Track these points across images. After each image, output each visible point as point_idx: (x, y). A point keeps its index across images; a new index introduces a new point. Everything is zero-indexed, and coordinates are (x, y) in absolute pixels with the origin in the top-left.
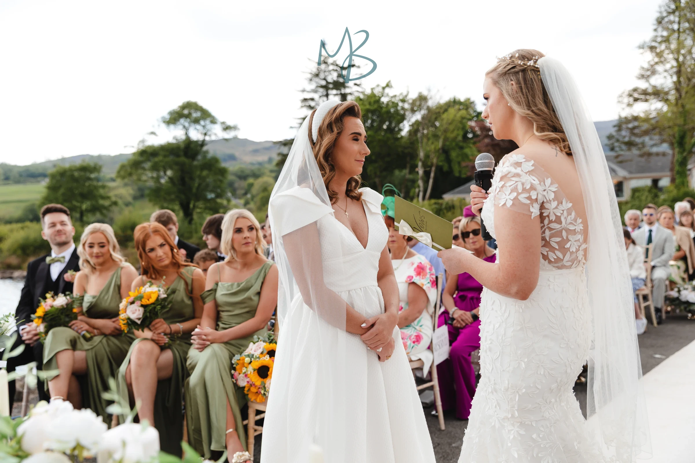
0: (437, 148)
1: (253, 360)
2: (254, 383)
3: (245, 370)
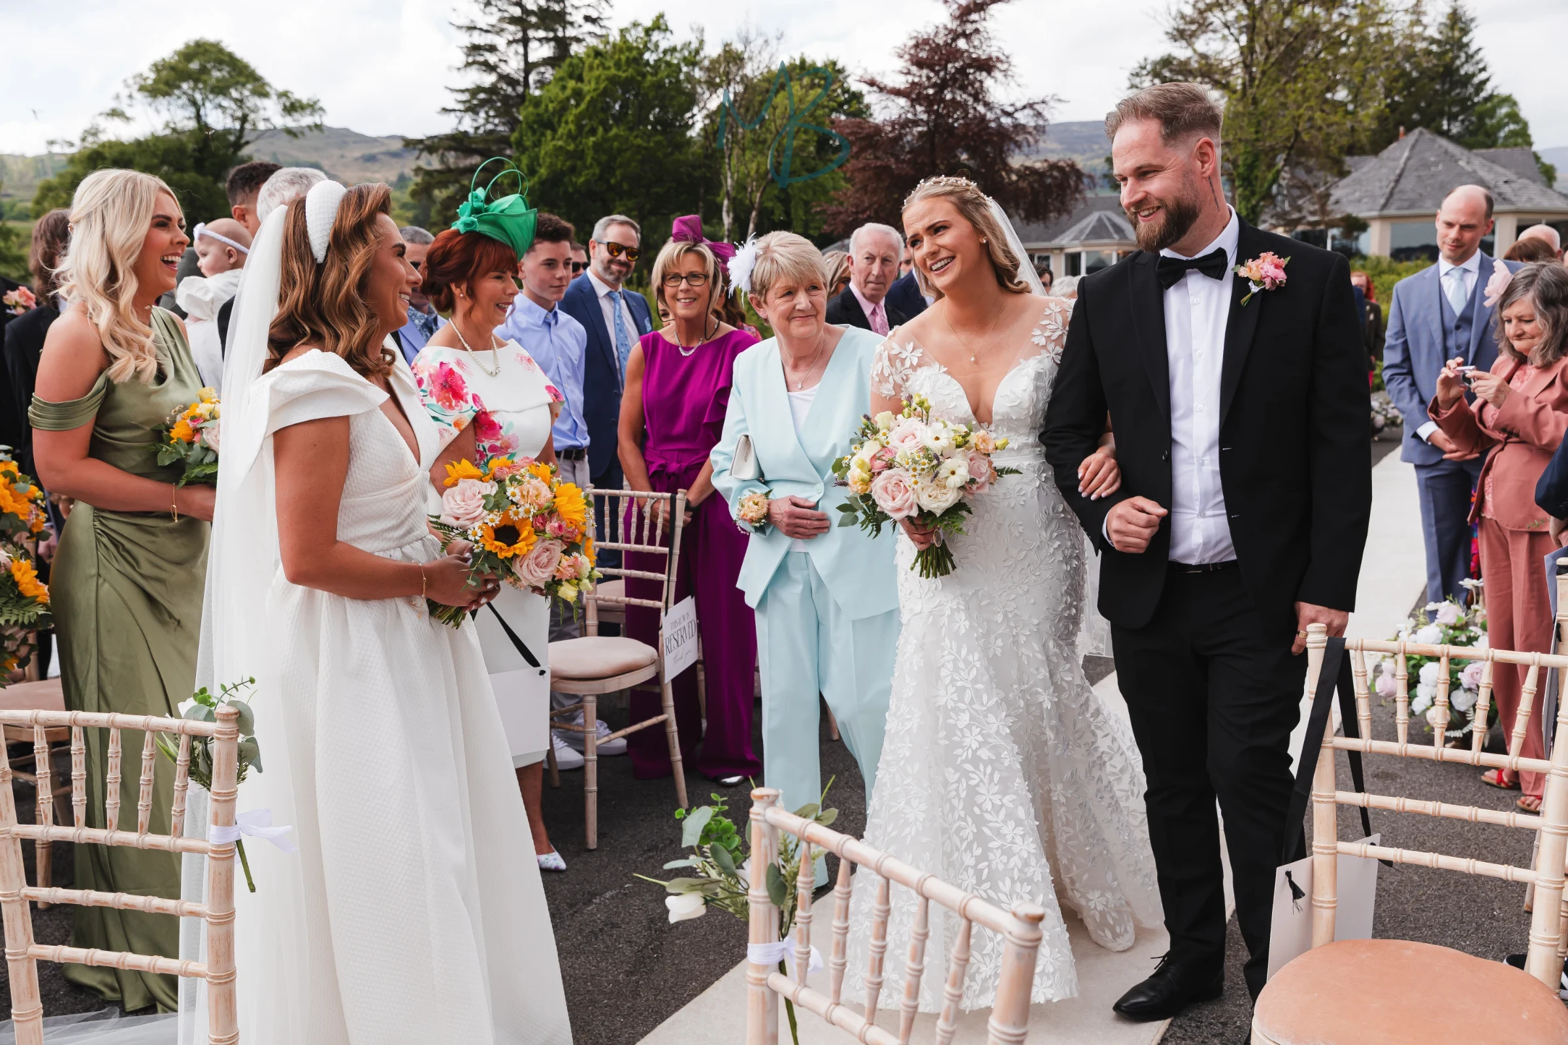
0: (762, 170)
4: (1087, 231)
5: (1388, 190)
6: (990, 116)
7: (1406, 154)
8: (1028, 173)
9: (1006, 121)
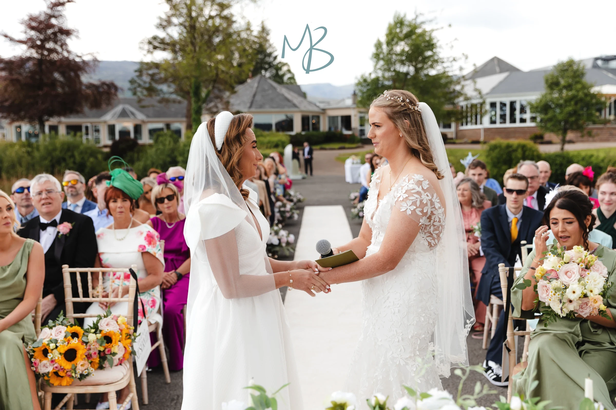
1: (60, 345)
2: (62, 367)
3: (52, 356)
4: (118, 113)
5: (250, 101)
6: (71, 57)
7: (256, 85)
8: (91, 86)
9: (77, 60)
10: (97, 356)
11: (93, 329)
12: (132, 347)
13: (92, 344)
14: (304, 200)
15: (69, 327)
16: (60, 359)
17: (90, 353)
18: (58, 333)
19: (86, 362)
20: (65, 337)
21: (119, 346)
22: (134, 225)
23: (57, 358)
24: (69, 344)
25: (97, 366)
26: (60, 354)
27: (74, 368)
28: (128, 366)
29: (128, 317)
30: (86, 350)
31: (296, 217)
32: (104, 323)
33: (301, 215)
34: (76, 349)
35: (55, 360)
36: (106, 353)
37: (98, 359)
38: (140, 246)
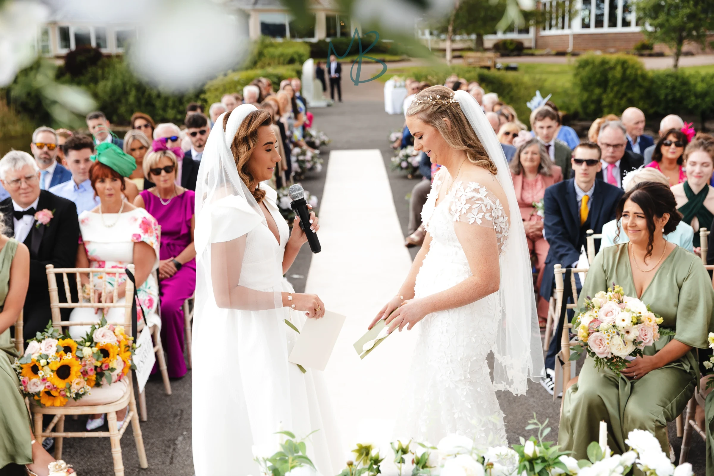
1: (52, 361)
2: (55, 386)
3: (43, 374)
10: (94, 373)
11: (88, 342)
12: (132, 360)
13: (87, 359)
14: (329, 142)
15: (60, 340)
16: (52, 377)
17: (86, 370)
18: (48, 347)
19: (82, 380)
20: (57, 352)
21: (117, 360)
22: (126, 209)
23: (48, 376)
24: (62, 360)
25: (93, 383)
26: (52, 371)
27: (68, 387)
28: (127, 381)
29: (125, 326)
30: (81, 367)
31: (319, 167)
32: (100, 334)
33: (325, 165)
34: (69, 365)
35: (46, 378)
36: (104, 368)
37: (95, 376)
38: (134, 235)
